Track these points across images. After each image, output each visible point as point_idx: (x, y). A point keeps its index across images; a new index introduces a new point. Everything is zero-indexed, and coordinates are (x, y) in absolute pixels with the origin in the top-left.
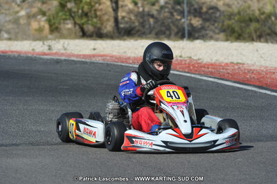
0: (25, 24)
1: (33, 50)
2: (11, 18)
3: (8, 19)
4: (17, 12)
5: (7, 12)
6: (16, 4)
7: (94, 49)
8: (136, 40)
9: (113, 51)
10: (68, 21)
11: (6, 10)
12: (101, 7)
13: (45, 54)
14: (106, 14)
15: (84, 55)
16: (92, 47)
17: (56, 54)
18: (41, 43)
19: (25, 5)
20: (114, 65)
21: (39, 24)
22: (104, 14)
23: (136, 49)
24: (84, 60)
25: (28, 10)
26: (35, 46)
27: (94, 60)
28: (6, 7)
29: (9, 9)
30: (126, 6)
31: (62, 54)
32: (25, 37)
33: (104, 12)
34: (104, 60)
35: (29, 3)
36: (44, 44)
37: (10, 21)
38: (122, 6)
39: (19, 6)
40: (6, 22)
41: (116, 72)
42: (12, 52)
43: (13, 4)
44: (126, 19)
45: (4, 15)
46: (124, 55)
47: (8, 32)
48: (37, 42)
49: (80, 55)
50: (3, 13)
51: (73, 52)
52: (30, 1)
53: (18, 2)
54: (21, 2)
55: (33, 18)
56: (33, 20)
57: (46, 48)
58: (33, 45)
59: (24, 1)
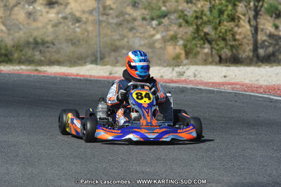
0: (161, 48)
1: (161, 77)
2: (146, 41)
3: (143, 42)
4: (153, 36)
5: (143, 35)
6: (152, 27)
7: (225, 77)
8: (272, 67)
9: (245, 79)
10: (207, 45)
11: (141, 33)
12: (240, 30)
13: (172, 81)
14: (245, 37)
15: (213, 83)
16: (223, 74)
17: (185, 81)
18: (171, 69)
19: (161, 28)
20: (243, 95)
21: (175, 48)
22: (243, 38)
23: (270, 76)
24: (211, 89)
25: (164, 34)
26: (164, 72)
27: (222, 89)
28: (141, 30)
29: (144, 32)
30: (267, 29)
31: (191, 82)
32: (159, 62)
33: (243, 36)
34: (233, 89)
35: (165, 26)
36: (173, 70)
37: (145, 45)
38: (262, 30)
39: (154, 29)
40: (140, 45)
41: (243, 103)
43: (149, 27)
44: (266, 43)
45: (139, 39)
46: (256, 83)
48: (167, 68)
49: (209, 83)
50: (138, 37)
51: (203, 80)
52: (166, 24)
53: (154, 26)
54: (157, 25)
55: (168, 41)
56: (168, 44)
57: (175, 75)
58: (162, 71)
59: (160, 24)
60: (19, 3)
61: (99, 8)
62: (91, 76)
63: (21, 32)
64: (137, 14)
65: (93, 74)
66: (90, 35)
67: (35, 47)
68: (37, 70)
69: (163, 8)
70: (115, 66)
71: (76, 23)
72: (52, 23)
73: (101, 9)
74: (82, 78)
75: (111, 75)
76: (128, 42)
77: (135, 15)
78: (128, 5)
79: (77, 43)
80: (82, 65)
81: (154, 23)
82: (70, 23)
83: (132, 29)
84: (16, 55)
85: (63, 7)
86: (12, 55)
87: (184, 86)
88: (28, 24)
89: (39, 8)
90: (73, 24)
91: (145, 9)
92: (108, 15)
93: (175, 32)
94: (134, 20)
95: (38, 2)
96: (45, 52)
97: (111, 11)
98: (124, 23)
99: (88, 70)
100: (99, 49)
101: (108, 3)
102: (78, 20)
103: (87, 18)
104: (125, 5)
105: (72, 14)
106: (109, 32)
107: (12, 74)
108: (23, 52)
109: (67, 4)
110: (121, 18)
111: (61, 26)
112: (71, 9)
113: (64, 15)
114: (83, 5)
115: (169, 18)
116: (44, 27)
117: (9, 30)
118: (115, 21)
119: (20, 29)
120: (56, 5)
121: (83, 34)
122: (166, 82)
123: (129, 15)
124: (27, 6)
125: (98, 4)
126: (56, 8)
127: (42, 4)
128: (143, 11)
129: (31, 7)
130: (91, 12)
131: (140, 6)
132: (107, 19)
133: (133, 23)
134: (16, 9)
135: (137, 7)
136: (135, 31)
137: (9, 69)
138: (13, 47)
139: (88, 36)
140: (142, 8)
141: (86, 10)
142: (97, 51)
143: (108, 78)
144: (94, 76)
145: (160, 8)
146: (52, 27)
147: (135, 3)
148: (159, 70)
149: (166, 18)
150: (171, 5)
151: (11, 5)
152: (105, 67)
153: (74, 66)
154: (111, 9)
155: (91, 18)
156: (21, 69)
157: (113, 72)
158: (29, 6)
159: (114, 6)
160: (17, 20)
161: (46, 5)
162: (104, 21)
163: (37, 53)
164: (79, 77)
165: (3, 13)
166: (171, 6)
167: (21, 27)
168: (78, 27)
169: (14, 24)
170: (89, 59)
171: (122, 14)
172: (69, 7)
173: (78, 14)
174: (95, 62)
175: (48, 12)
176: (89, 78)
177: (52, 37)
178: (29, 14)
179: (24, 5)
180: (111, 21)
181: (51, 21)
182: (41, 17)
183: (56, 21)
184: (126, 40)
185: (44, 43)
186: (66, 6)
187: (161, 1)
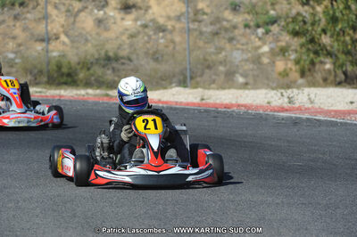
0: (269, 63)
1: (269, 103)
2: (250, 55)
3: (245, 56)
4: (259, 47)
5: (245, 47)
6: (257, 36)
7: (352, 103)
10: (328, 60)
11: (243, 45)
13: (283, 109)
15: (336, 111)
16: (350, 100)
17: (299, 109)
19: (269, 38)
21: (286, 64)
24: (333, 119)
25: (273, 45)
26: (272, 97)
27: (348, 120)
28: (244, 40)
29: (247, 44)
31: (307, 110)
32: (266, 82)
35: (274, 34)
36: (282, 95)
37: (247, 60)
39: (260, 39)
40: (242, 60)
42: (239, 106)
43: (253, 37)
45: (240, 52)
47: (245, 75)
48: (275, 91)
49: (330, 111)
50: (243, 50)
51: (322, 106)
52: (275, 32)
53: (260, 35)
54: (263, 34)
55: (278, 55)
56: (278, 58)
57: (286, 100)
58: (269, 96)
59: (267, 32)
60: (86, 8)
61: (188, 12)
62: (176, 103)
63: (89, 45)
64: (238, 19)
65: (179, 101)
66: (177, 48)
67: (107, 64)
68: (107, 95)
69: (272, 12)
70: (209, 89)
71: (160, 32)
72: (129, 32)
73: (192, 15)
74: (165, 106)
75: (204, 102)
76: (226, 56)
77: (235, 20)
78: (226, 9)
79: (160, 58)
80: (165, 88)
81: (260, 31)
82: (151, 33)
83: (231, 40)
84: (81, 75)
85: (143, 11)
86: (77, 75)
87: (298, 116)
88: (97, 34)
89: (112, 14)
90: (155, 34)
91: (248, 13)
92: (200, 22)
93: (287, 43)
94: (235, 27)
95: (110, 7)
96: (118, 70)
97: (205, 17)
98: (221, 31)
99: (174, 95)
100: (188, 67)
101: (201, 6)
102: (162, 29)
103: (173, 27)
104: (222, 9)
105: (153, 20)
106: (201, 44)
107: (75, 101)
108: (91, 71)
109: (148, 8)
110: (218, 26)
111: (141, 36)
112: (153, 14)
113: (143, 22)
114: (168, 9)
115: (279, 25)
116: (117, 37)
117: (72, 42)
118: (209, 29)
119: (87, 40)
120: (133, 10)
121: (167, 47)
122: (275, 111)
123: (228, 21)
124: (96, 11)
125: (188, 7)
126: (134, 14)
127: (115, 9)
128: (247, 16)
129: (102, 12)
130: (178, 18)
131: (242, 9)
132: (199, 26)
133: (232, 32)
134: (82, 14)
135: (238, 10)
136: (235, 42)
137: (71, 94)
138: (79, 64)
139: (174, 48)
140: (244, 13)
141: (172, 15)
142: (186, 69)
143: (199, 105)
144: (181, 103)
145: (267, 12)
146: (128, 38)
147: (236, 6)
148: (266, 94)
149: (276, 25)
150: (282, 7)
151: (76, 10)
152: (195, 90)
153: (156, 90)
154: (204, 14)
155: (178, 26)
156: (87, 94)
157: (205, 97)
158: (99, 10)
159: (207, 10)
160: (83, 28)
161: (121, 9)
162: (196, 30)
163: (109, 72)
164: (161, 105)
165: (65, 21)
166: (282, 10)
167: (89, 38)
168: (162, 38)
169: (81, 34)
170: (175, 80)
171: (218, 20)
172: (150, 11)
173: (161, 21)
174: (183, 83)
175: (123, 19)
176: (174, 106)
177: (128, 51)
178: (99, 22)
179: (92, 10)
180: (204, 29)
181: (127, 30)
182: (113, 25)
183: (134, 30)
184: (223, 53)
185: (117, 59)
186: (146, 10)
187: (269, 4)
